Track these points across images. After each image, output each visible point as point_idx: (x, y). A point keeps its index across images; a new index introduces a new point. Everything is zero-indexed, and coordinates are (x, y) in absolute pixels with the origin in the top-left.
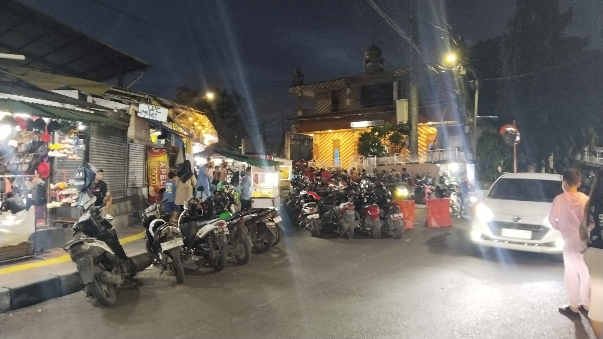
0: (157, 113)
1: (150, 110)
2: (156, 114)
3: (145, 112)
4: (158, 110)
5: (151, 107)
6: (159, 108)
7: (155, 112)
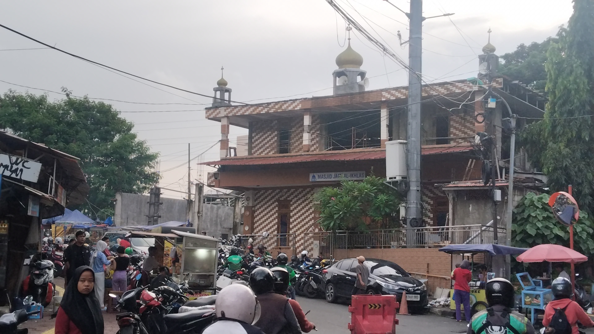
0: (23, 168)
1: (12, 164)
2: (21, 170)
3: (4, 166)
4: (26, 164)
5: (14, 159)
6: (27, 161)
7: (20, 166)
